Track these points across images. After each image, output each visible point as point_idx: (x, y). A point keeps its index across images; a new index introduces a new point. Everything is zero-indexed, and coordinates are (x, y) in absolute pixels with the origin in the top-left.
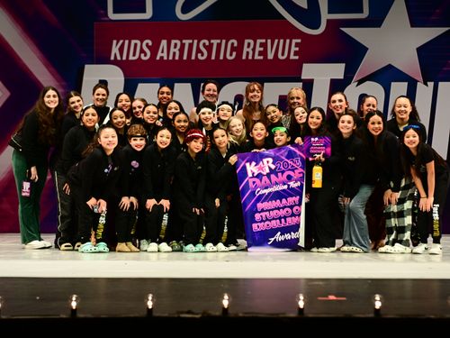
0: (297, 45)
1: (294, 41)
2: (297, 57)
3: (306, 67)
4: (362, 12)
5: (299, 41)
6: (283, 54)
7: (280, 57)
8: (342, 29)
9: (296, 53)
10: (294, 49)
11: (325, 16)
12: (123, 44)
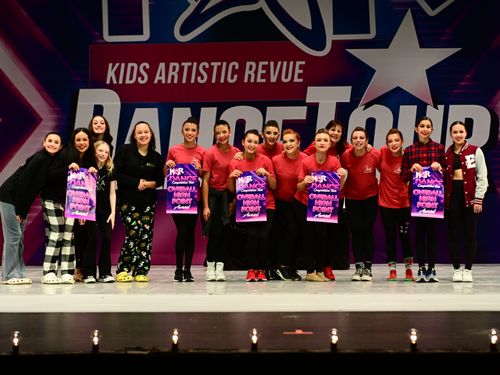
0: (301, 67)
1: (298, 63)
2: (301, 80)
3: (311, 90)
4: (368, 32)
5: (303, 63)
6: (286, 77)
7: (284, 79)
8: (348, 50)
9: (300, 76)
10: (298, 71)
11: (331, 37)
12: (119, 67)
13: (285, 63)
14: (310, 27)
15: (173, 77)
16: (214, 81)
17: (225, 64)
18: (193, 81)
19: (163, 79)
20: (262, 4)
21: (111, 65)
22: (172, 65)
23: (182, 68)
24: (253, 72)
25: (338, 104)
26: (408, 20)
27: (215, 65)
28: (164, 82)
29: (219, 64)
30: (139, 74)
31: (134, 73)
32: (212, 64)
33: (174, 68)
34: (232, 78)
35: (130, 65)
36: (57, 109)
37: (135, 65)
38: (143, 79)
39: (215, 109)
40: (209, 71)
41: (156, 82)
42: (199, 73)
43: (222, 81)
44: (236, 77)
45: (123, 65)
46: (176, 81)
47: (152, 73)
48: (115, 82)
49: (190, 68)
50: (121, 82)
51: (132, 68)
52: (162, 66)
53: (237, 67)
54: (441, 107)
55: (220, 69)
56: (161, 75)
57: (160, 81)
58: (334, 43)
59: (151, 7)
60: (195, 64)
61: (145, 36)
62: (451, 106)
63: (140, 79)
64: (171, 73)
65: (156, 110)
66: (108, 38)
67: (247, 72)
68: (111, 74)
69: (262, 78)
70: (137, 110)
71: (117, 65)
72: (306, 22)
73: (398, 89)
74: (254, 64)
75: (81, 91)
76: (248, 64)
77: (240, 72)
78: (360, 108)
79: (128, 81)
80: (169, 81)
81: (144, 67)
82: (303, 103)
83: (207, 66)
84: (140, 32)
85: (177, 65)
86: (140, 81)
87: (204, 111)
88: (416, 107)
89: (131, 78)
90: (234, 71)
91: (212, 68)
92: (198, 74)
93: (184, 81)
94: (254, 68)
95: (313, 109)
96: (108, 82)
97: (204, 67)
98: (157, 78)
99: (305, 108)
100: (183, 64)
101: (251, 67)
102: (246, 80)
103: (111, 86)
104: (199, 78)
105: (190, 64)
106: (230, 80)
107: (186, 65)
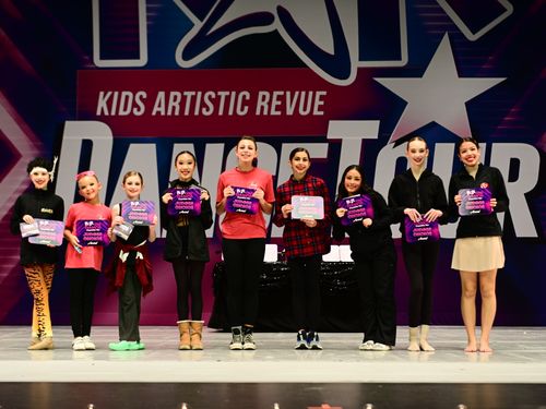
0: (322, 98)
1: (319, 94)
2: (322, 113)
3: (333, 124)
4: (399, 58)
5: (324, 93)
6: (305, 110)
7: (302, 112)
8: (376, 79)
9: (320, 108)
10: (318, 103)
11: (356, 64)
12: (112, 96)
13: (303, 93)
14: (331, 51)
15: (174, 108)
16: (221, 113)
17: (234, 93)
18: (197, 113)
19: (162, 110)
20: (277, 25)
21: (102, 93)
22: (173, 94)
23: (184, 98)
24: (267, 103)
25: (364, 140)
26: (445, 44)
27: (223, 94)
28: (163, 113)
29: (228, 93)
30: (135, 105)
31: (129, 103)
32: (219, 93)
33: (175, 98)
34: (242, 110)
35: (124, 94)
36: (40, 143)
37: (130, 94)
38: (139, 110)
39: (223, 145)
40: (216, 102)
41: (154, 113)
42: (205, 103)
43: (231, 113)
44: (246, 108)
45: (116, 94)
46: (177, 113)
47: (149, 103)
48: (106, 113)
49: (194, 99)
50: (113, 113)
51: (127, 97)
52: (161, 95)
53: (248, 98)
54: (483, 146)
55: (228, 99)
56: (159, 106)
57: (159, 113)
58: (360, 70)
59: (149, 27)
60: (200, 93)
61: (142, 61)
62: (494, 144)
63: (135, 110)
64: (171, 103)
65: (154, 145)
66: (99, 63)
67: (260, 103)
68: (102, 104)
69: (276, 110)
70: (132, 146)
71: (109, 93)
72: (328, 46)
73: (434, 124)
74: (267, 94)
75: (67, 123)
76: (261, 94)
77: (252, 103)
78: (390, 146)
79: (121, 113)
80: (169, 113)
81: (141, 97)
82: (324, 140)
83: (214, 96)
84: (136, 56)
85: (178, 94)
86: (136, 113)
87: (209, 147)
88: (453, 145)
89: (125, 109)
90: (245, 102)
91: (218, 98)
92: (203, 104)
93: (187, 113)
94: (267, 100)
95: (335, 147)
96: (99, 113)
97: (210, 97)
98: (156, 109)
99: (327, 145)
100: (185, 93)
101: (264, 97)
102: (258, 113)
103: (102, 118)
104: (204, 110)
105: (194, 93)
106: (239, 113)
107: (189, 94)
